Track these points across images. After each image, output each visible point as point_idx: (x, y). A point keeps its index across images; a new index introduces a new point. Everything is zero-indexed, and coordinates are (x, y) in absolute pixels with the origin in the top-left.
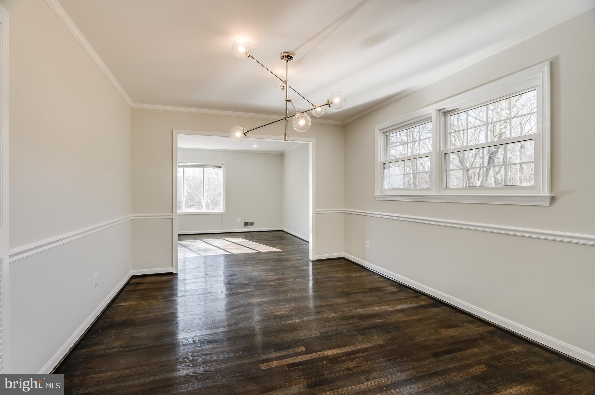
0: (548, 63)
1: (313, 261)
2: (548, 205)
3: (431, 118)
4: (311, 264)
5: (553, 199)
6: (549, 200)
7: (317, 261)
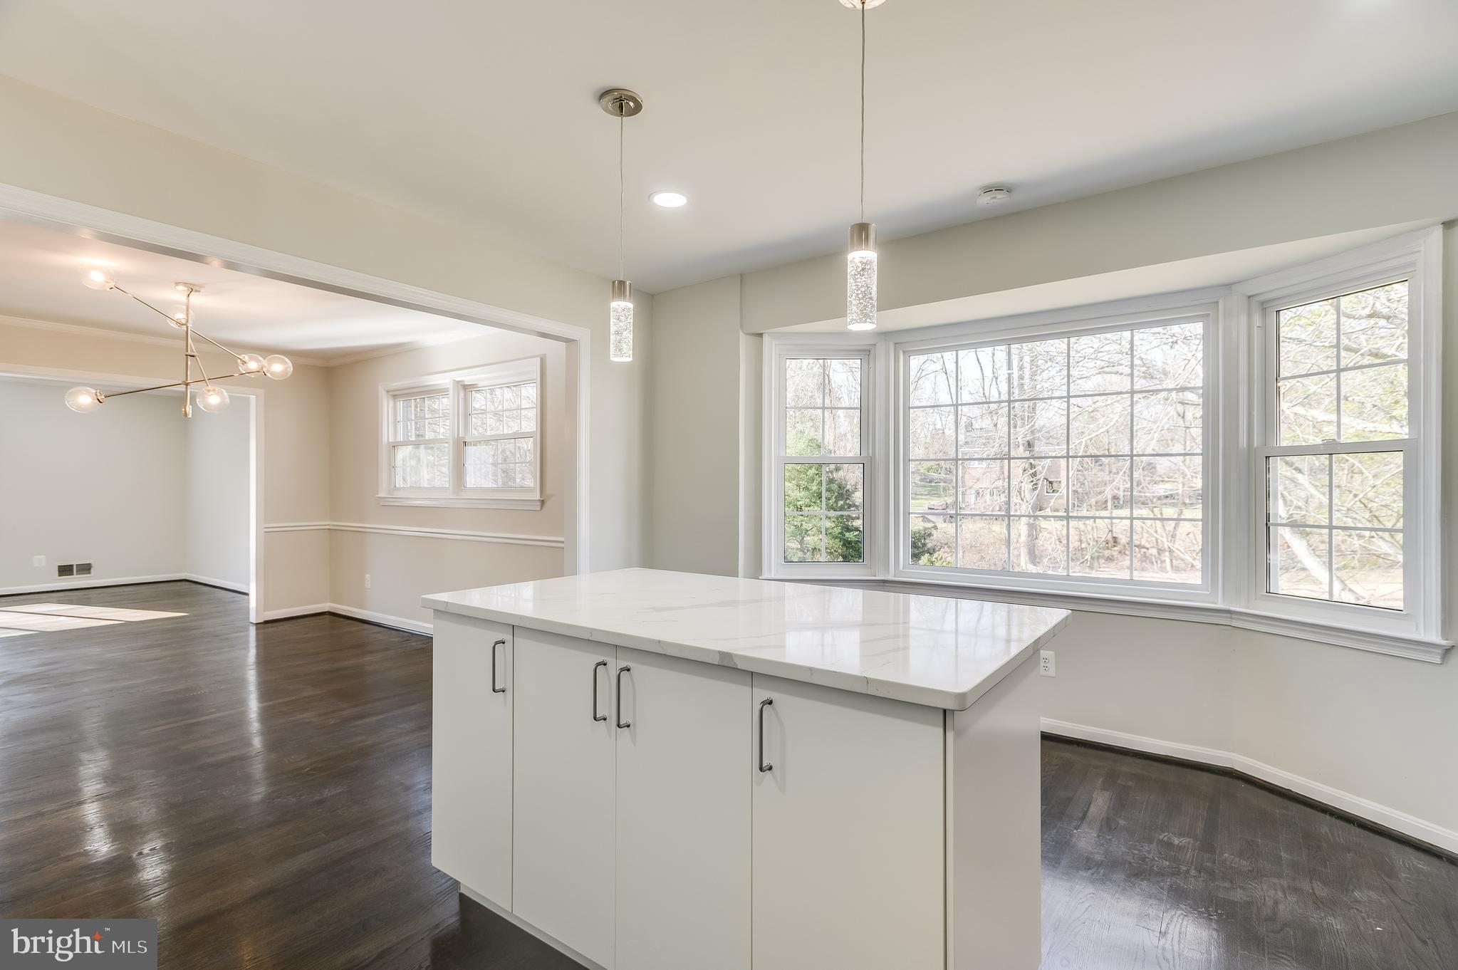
0: (539, 359)
1: (257, 624)
2: (539, 509)
3: (446, 390)
4: (252, 632)
5: (543, 502)
6: (539, 504)
7: (267, 622)
